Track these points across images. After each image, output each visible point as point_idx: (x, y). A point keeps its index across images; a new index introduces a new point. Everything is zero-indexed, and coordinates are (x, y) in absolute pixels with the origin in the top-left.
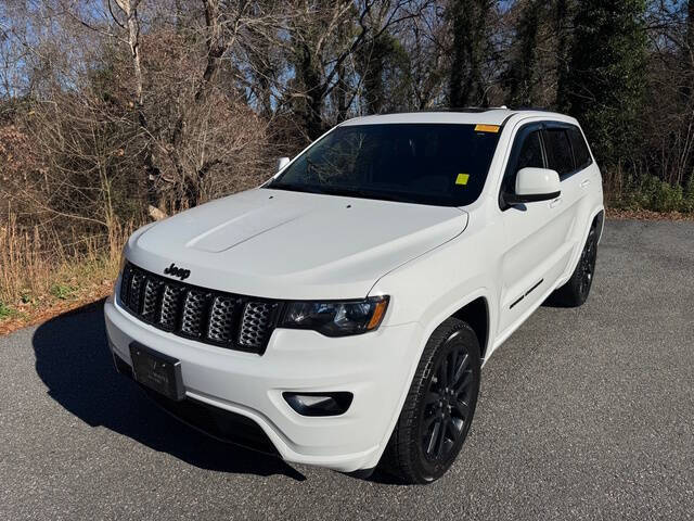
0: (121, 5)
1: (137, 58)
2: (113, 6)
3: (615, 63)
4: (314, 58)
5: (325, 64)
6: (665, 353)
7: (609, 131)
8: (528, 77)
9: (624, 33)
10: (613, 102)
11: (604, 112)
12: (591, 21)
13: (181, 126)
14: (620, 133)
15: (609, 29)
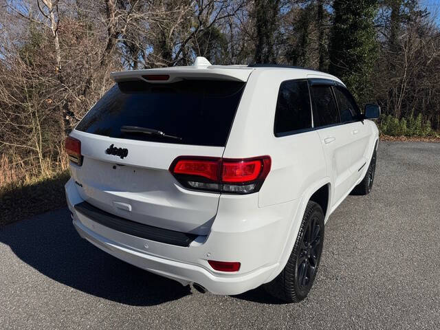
0: (46, 2)
1: (57, 38)
2: (40, 3)
3: (359, 46)
4: (168, 40)
5: (175, 44)
6: (429, 221)
7: (356, 88)
8: (303, 54)
9: (364, 29)
10: (358, 70)
11: (354, 76)
12: (345, 21)
13: (90, 83)
14: (362, 89)
15: (355, 26)
